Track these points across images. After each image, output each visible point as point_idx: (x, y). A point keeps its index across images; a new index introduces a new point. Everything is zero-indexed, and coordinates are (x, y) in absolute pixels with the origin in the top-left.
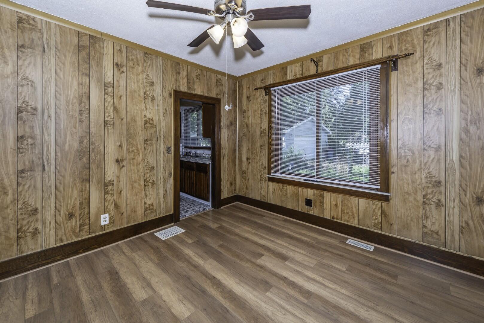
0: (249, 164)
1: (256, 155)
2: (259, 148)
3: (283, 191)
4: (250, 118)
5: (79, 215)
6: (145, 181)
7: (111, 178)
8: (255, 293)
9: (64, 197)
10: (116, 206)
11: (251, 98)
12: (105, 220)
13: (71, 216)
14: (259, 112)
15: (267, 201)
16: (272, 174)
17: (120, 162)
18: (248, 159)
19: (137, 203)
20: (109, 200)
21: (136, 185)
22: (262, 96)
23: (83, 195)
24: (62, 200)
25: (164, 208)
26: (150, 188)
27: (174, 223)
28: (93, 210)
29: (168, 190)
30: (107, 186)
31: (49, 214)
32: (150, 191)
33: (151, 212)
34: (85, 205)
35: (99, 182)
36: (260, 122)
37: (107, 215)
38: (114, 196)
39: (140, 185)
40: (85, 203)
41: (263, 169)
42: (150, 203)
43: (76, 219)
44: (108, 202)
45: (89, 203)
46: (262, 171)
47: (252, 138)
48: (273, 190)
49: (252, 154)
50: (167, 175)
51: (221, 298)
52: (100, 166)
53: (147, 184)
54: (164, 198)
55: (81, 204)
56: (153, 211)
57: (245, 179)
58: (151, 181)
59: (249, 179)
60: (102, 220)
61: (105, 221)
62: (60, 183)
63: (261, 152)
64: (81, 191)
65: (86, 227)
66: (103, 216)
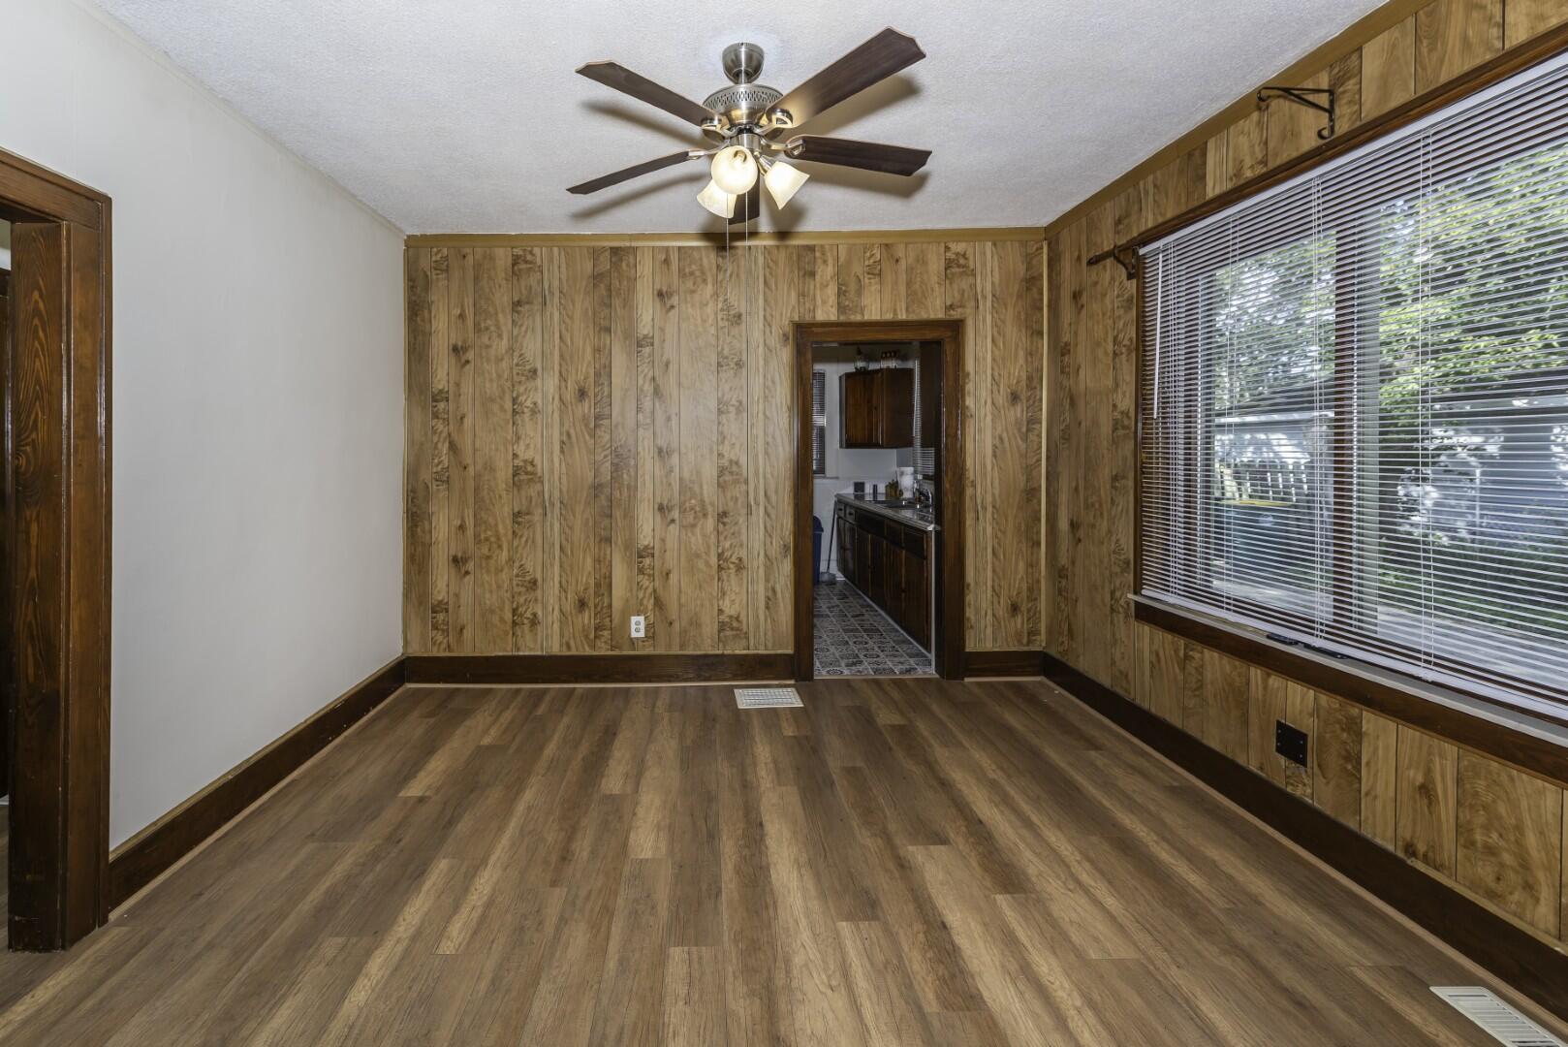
0: (1077, 544)
1: (1098, 513)
2: (1108, 486)
3: (1191, 667)
4: (1082, 373)
5: (595, 607)
6: (720, 556)
7: (650, 543)
8: (815, 905)
9: (571, 566)
10: (659, 604)
11: (1084, 299)
12: (637, 627)
13: (582, 604)
14: (1110, 347)
15: (1132, 696)
16: (1144, 592)
17: (666, 512)
18: (1074, 526)
19: (702, 605)
20: (646, 588)
21: (701, 564)
22: (1117, 283)
23: (600, 569)
24: (569, 572)
25: (770, 633)
26: (733, 576)
27: (796, 681)
28: (617, 604)
29: (778, 588)
30: (642, 557)
31: (551, 592)
32: (733, 583)
33: (735, 636)
34: (604, 590)
35: (628, 545)
36: (1110, 383)
37: (641, 619)
38: (654, 580)
39: (707, 564)
40: (605, 584)
41: (1118, 570)
42: (733, 613)
43: (590, 612)
44: (643, 591)
45: (610, 585)
46: (1116, 574)
47: (1087, 449)
48: (1154, 659)
49: (1087, 507)
50: (775, 549)
51: (730, 867)
52: (629, 515)
53: (725, 565)
54: (767, 607)
55: (598, 585)
56: (741, 634)
57: (1066, 599)
58: (734, 559)
59: (1076, 601)
60: (633, 627)
61: (637, 630)
62: (567, 540)
63: (1113, 501)
64: (598, 561)
65: (606, 633)
66: (634, 619)
